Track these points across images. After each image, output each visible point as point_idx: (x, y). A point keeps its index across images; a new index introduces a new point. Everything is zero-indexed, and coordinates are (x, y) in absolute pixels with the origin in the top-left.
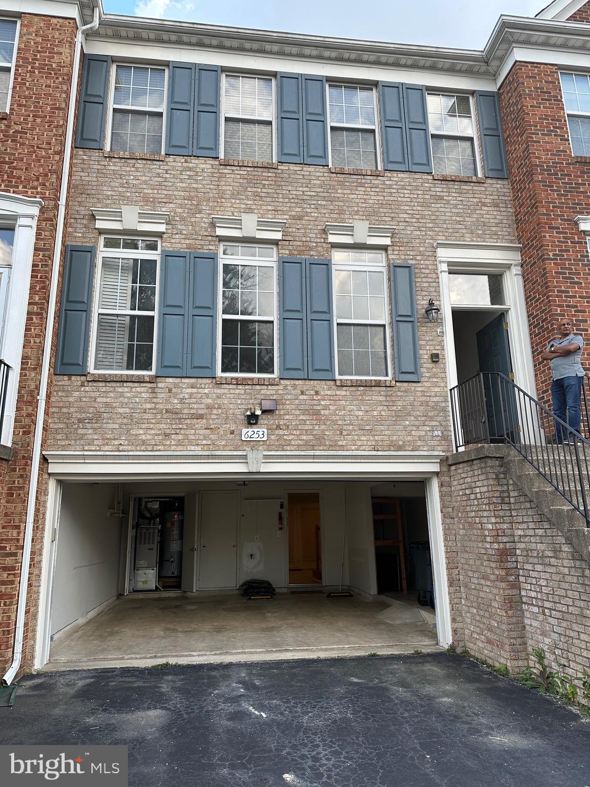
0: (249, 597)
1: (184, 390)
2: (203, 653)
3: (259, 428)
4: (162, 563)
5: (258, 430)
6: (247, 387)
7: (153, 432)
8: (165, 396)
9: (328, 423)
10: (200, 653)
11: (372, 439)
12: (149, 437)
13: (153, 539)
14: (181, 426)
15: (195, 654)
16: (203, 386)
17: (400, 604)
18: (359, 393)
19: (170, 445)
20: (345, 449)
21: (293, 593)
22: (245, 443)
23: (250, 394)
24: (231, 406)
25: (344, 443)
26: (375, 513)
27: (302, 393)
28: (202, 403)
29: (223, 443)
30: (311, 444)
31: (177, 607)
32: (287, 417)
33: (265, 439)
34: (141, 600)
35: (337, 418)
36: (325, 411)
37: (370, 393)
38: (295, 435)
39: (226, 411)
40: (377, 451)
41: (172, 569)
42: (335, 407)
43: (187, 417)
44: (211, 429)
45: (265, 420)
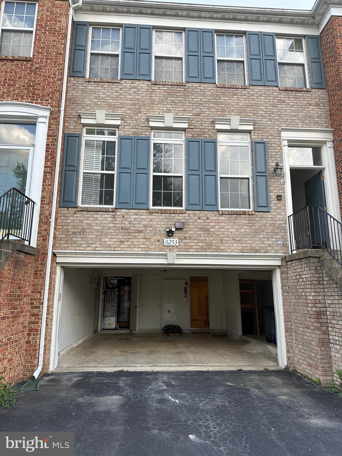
0: (168, 334)
1: (131, 216)
2: (142, 365)
3: (174, 238)
4: (119, 314)
5: (174, 240)
6: (167, 215)
8: (121, 220)
9: (214, 236)
10: (141, 365)
11: (240, 245)
12: (112, 243)
13: (114, 301)
14: (129, 237)
15: (138, 365)
16: (142, 214)
17: (256, 342)
18: (233, 218)
19: (124, 248)
20: (224, 251)
21: (193, 333)
22: (166, 247)
23: (169, 219)
24: (158, 226)
25: (223, 248)
26: (241, 289)
27: (199, 218)
28: (142, 224)
29: (153, 247)
30: (204, 248)
31: (127, 339)
32: (190, 232)
33: (177, 245)
34: (108, 334)
35: (220, 233)
36: (212, 229)
37: (240, 219)
38: (194, 243)
40: (244, 252)
41: (124, 318)
42: (218, 227)
43: (133, 232)
44: (147, 239)
45: (177, 234)
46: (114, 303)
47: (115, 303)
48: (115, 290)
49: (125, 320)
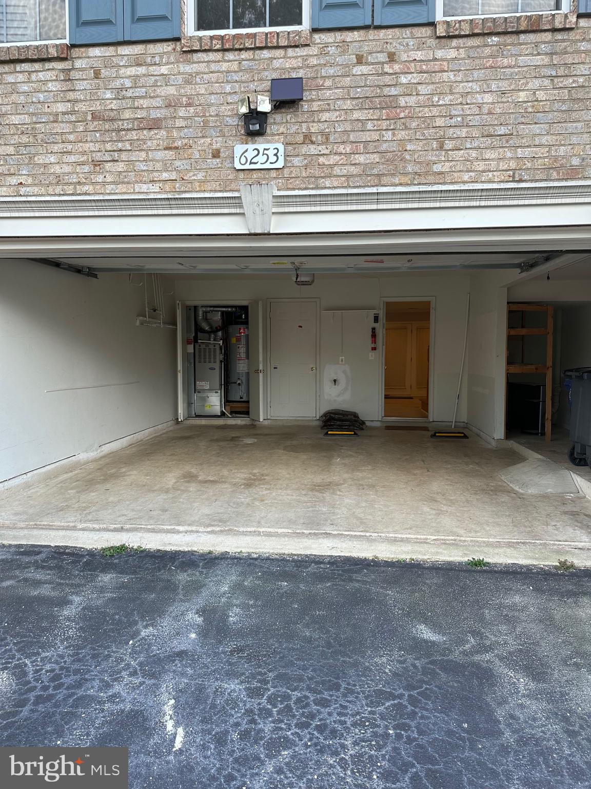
0: (326, 431)
1: (122, 71)
2: (194, 528)
3: (269, 142)
5: (267, 146)
6: (244, 55)
7: (72, 158)
8: (89, 87)
9: (414, 125)
10: (190, 528)
11: (509, 155)
12: (67, 169)
13: (215, 357)
14: (120, 145)
15: (181, 528)
16: (157, 59)
18: (487, 51)
19: (104, 184)
20: (448, 179)
21: (388, 428)
22: (241, 175)
23: (250, 70)
24: (213, 99)
25: (446, 167)
26: (510, 326)
27: (360, 60)
28: (157, 96)
29: (200, 176)
30: (375, 171)
31: (233, 439)
32: (325, 116)
33: (280, 164)
35: (435, 111)
36: (407, 98)
37: (514, 50)
38: (341, 154)
39: (204, 111)
40: (521, 181)
41: (238, 394)
42: (431, 87)
43: (130, 126)
44: (177, 148)
45: (280, 124)
46: (215, 362)
47: (218, 362)
48: (216, 336)
49: (241, 398)
